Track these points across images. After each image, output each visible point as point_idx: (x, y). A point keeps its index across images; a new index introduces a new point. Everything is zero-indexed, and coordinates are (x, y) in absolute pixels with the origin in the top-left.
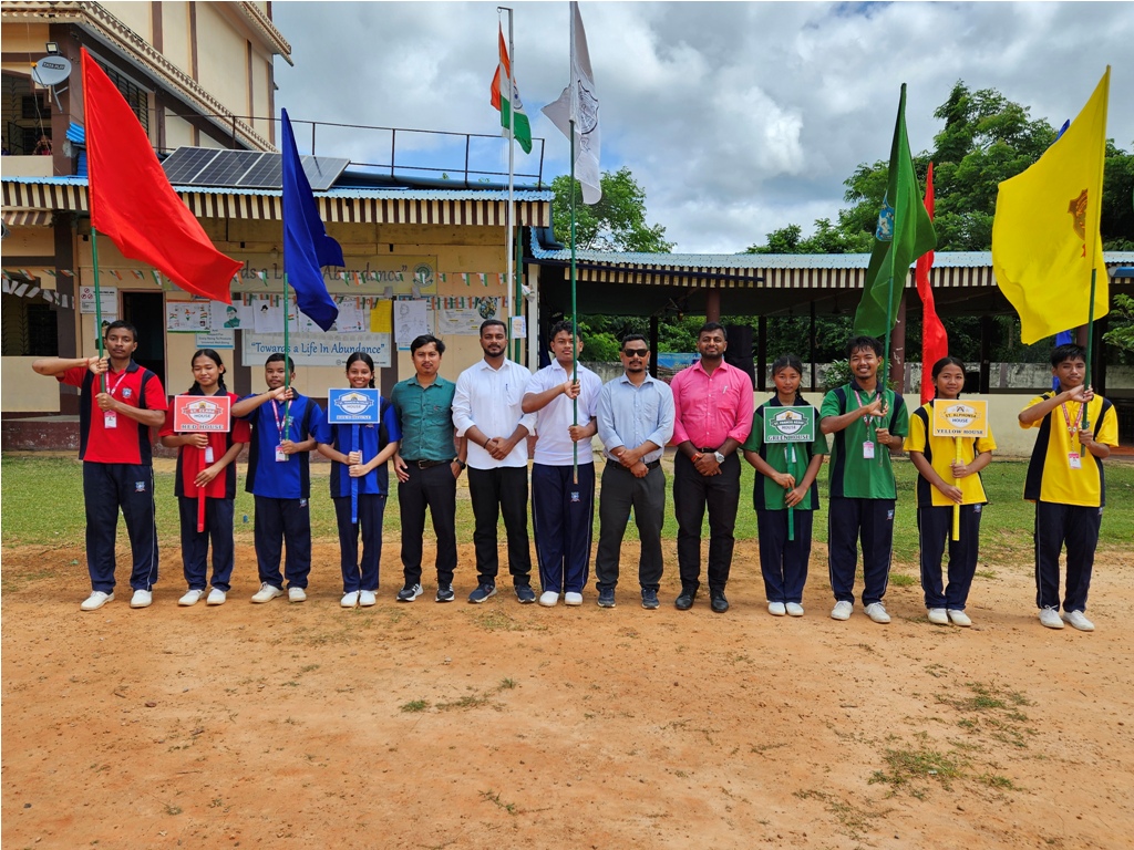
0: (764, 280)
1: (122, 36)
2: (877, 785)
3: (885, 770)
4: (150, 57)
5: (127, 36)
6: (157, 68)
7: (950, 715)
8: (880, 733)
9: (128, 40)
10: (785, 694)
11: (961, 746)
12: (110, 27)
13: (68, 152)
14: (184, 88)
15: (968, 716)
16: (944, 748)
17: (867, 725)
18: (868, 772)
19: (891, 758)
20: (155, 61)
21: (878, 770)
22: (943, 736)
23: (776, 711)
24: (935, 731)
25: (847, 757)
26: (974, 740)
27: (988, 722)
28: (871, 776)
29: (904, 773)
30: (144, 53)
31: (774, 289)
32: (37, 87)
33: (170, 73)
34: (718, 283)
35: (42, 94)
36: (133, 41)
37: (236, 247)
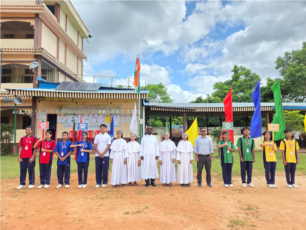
0: (196, 110)
1: (51, 57)
2: (228, 227)
3: (230, 224)
4: (56, 61)
5: (52, 57)
6: (58, 63)
7: (243, 212)
8: (228, 216)
9: (52, 58)
10: (207, 208)
11: (245, 218)
12: (48, 55)
13: (37, 82)
14: (63, 67)
15: (246, 212)
16: (242, 219)
17: (225, 214)
18: (226, 225)
19: (231, 221)
20: (57, 62)
21: (228, 224)
22: (242, 216)
23: (206, 212)
24: (240, 215)
25: (222, 222)
26: (248, 217)
27: (251, 213)
28: (227, 225)
29: (234, 225)
30: (55, 60)
31: (198, 112)
32: (30, 68)
33: (60, 64)
34: (186, 110)
35: (31, 70)
36: (53, 58)
37: (75, 103)
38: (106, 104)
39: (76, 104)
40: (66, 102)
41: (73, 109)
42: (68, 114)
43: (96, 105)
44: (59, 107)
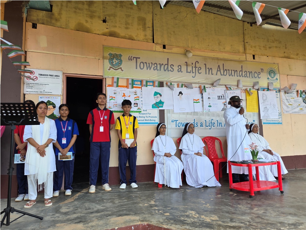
37: (159, 48)
38: (243, 58)
39: (162, 49)
40: (131, 39)
41: (157, 66)
42: (141, 81)
43: (218, 59)
44: (110, 54)
